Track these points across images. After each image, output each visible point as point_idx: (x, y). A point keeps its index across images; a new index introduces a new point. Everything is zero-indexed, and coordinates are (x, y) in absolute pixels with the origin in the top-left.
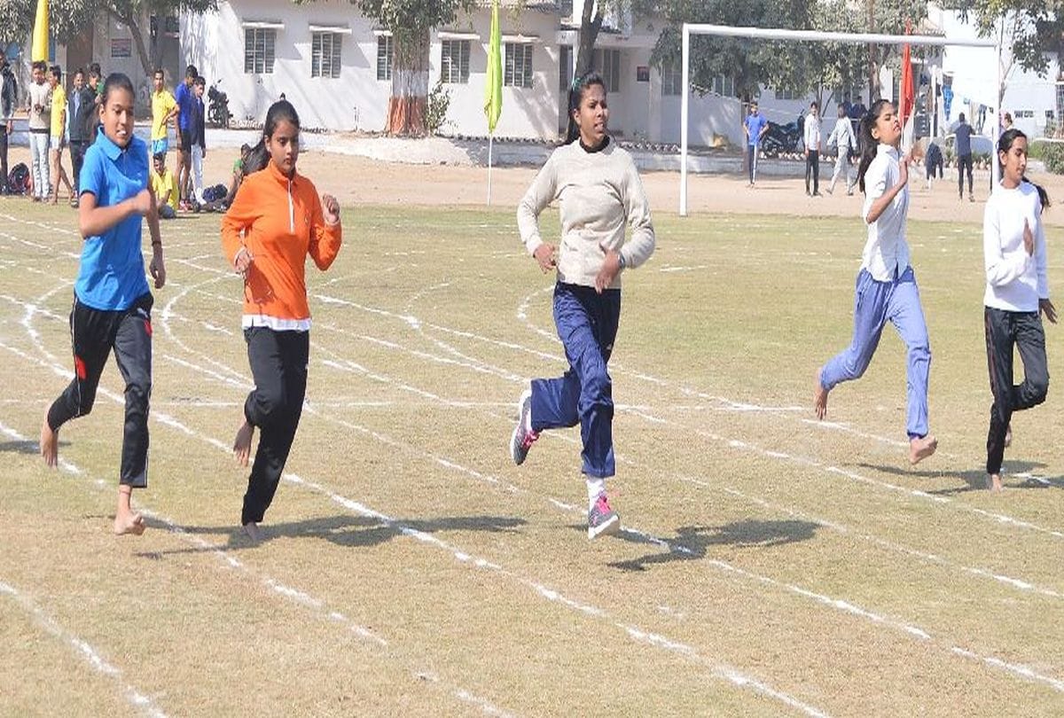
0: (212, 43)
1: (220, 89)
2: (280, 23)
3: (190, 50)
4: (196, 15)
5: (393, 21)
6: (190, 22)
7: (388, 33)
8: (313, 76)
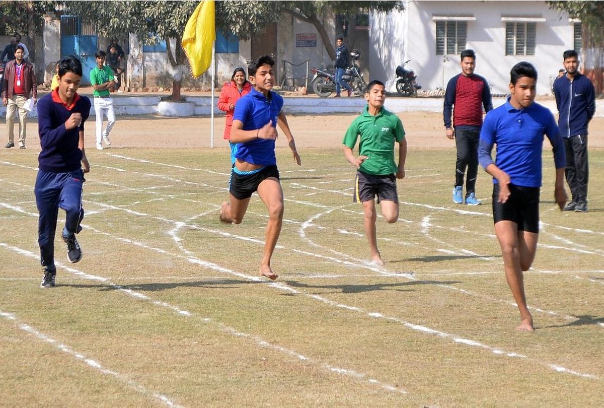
0: (399, 34)
1: (407, 68)
2: (471, 16)
3: (378, 40)
4: (384, 14)
5: (581, 11)
6: (378, 19)
7: (577, 20)
8: (506, 54)
